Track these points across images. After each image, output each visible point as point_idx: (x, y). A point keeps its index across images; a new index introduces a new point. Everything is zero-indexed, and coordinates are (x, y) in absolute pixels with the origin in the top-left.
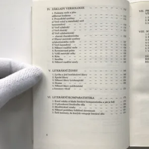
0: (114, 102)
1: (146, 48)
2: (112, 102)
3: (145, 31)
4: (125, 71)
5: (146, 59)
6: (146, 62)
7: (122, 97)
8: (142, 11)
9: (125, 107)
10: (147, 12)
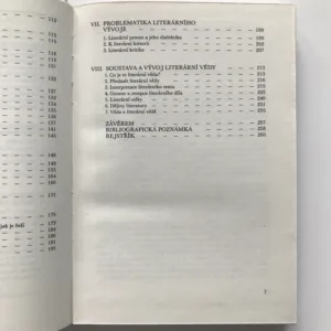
0: (22, 225)
1: (106, 106)
2: (17, 226)
3: (104, 68)
4: (53, 155)
5: (107, 130)
6: (107, 136)
7: (46, 215)
8: (97, 24)
9: (53, 236)
10: (106, 26)
